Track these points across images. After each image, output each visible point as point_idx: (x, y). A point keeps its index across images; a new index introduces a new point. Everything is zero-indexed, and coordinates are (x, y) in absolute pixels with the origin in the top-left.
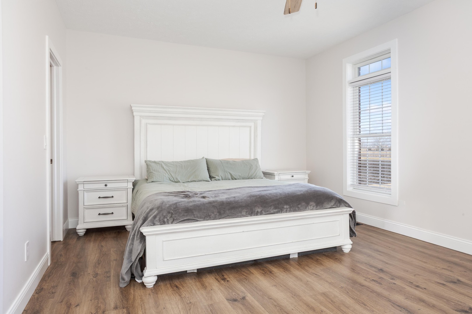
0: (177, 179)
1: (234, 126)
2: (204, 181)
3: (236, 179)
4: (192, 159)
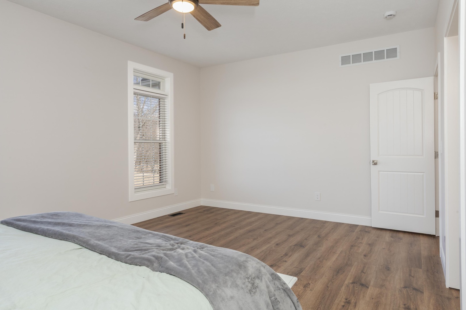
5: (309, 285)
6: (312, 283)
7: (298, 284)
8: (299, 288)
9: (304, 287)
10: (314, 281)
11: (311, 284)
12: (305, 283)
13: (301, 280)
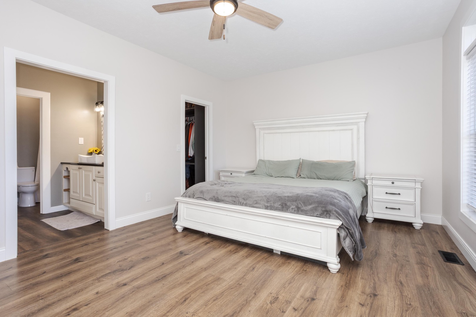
0: (271, 174)
1: (333, 130)
2: (290, 177)
3: (321, 179)
4: (290, 159)
5: (272, 301)
6: (267, 305)
7: (284, 303)
8: (284, 296)
9: (278, 297)
10: (264, 307)
11: (268, 302)
12: (275, 305)
13: (280, 309)
